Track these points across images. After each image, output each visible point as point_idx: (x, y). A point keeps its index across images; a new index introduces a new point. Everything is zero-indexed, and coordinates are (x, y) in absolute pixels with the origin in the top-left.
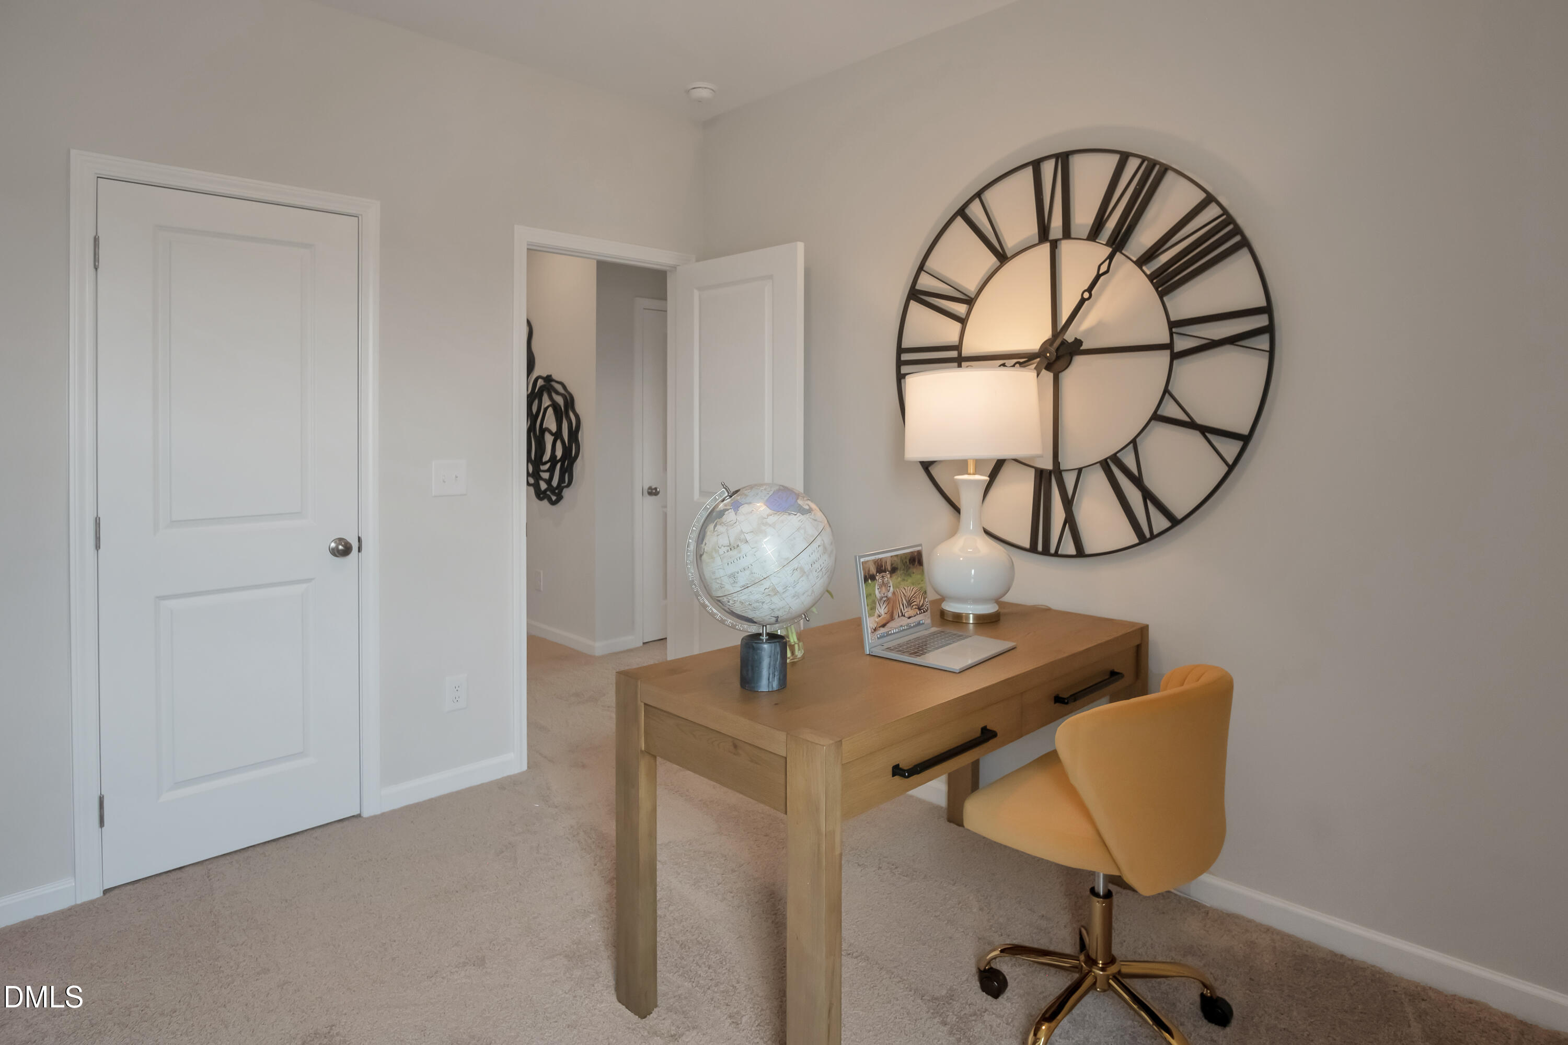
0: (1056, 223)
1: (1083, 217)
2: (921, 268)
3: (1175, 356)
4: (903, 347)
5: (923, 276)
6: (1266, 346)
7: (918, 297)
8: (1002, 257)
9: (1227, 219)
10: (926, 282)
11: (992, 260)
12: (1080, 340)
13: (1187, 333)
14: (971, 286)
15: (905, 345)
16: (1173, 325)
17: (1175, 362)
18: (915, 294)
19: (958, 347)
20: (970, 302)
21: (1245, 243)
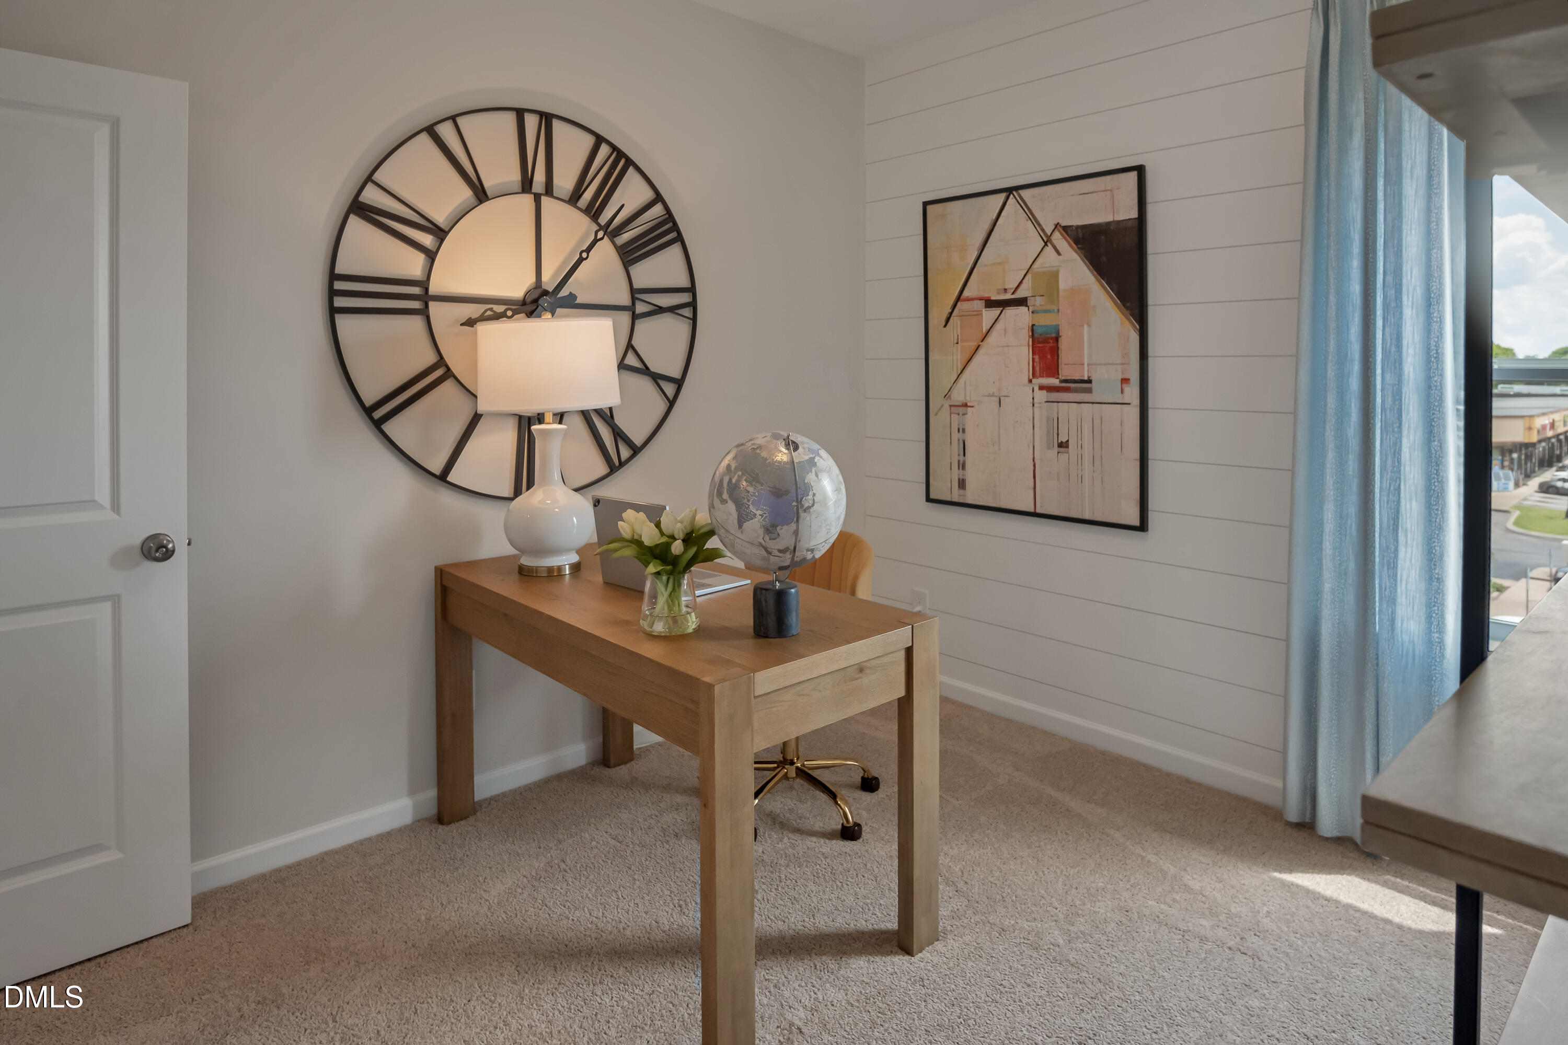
0: (539, 177)
1: (565, 181)
2: (369, 179)
3: (635, 317)
4: (336, 272)
5: (370, 187)
6: (690, 315)
7: (365, 213)
8: (481, 195)
9: (669, 216)
10: (371, 196)
11: (466, 193)
12: (575, 295)
13: (646, 300)
14: (441, 219)
15: (339, 270)
16: (634, 293)
17: (637, 321)
18: (358, 208)
19: (424, 284)
20: (441, 233)
21: (680, 239)
